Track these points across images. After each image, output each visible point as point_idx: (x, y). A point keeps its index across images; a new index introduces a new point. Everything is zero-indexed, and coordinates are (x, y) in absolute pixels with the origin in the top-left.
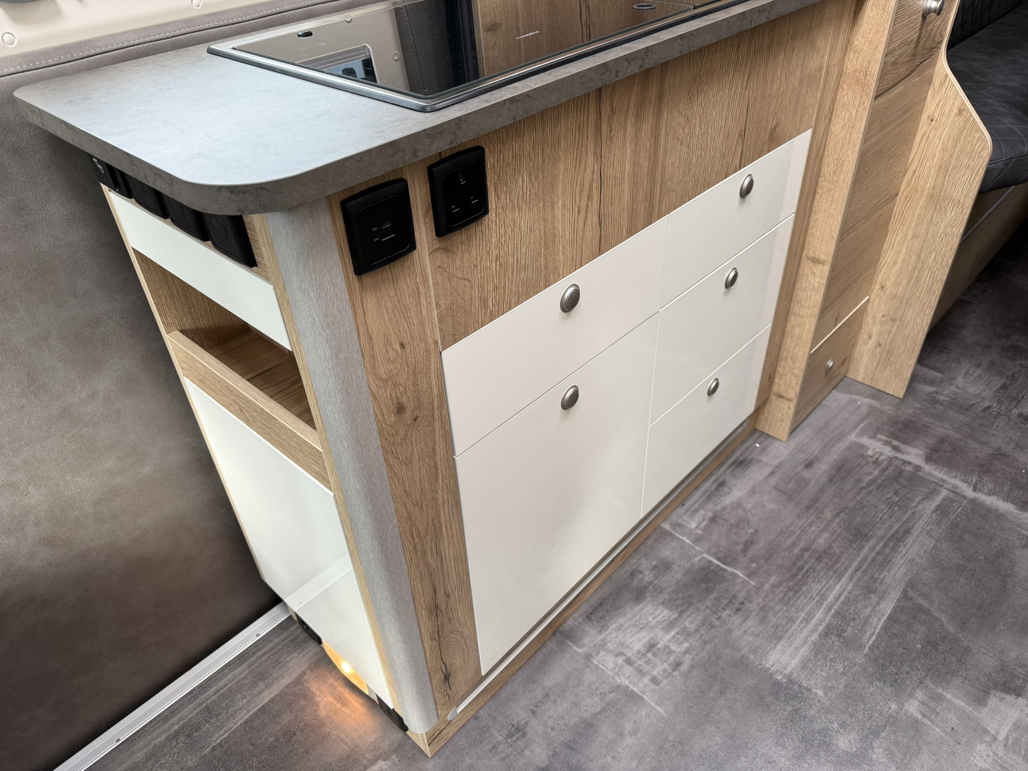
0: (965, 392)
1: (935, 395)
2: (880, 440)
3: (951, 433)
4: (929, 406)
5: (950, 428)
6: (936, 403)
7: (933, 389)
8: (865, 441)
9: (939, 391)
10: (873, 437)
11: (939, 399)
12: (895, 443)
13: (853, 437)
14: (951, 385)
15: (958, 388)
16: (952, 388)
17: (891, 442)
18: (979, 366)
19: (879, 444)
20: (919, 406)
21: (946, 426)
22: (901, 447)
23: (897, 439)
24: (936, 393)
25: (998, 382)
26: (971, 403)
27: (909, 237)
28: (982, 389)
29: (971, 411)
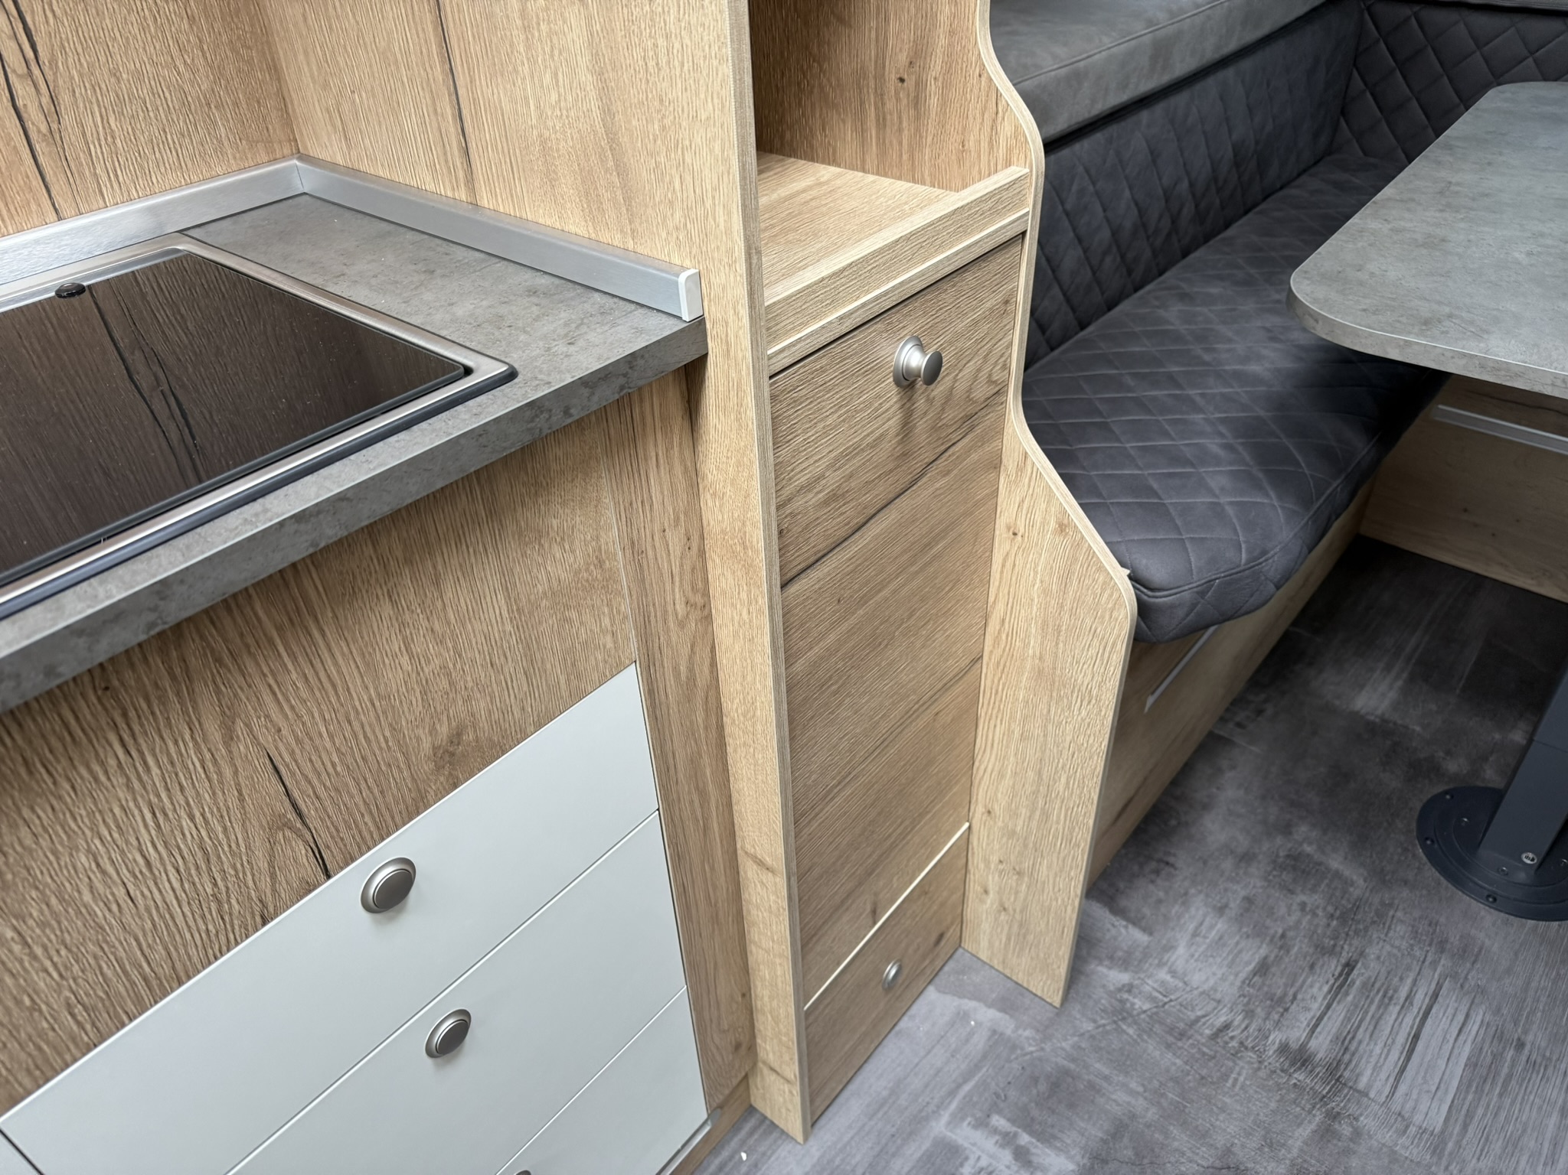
0: (1185, 983)
1: (1126, 996)
2: (995, 1131)
3: (1140, 1104)
4: (1108, 1028)
5: (1140, 1089)
6: (1124, 1019)
7: (1124, 978)
8: (966, 1135)
9: (1136, 982)
10: (981, 1124)
11: (1133, 1004)
12: (1025, 1139)
13: (940, 1127)
14: (1161, 965)
15: (1173, 973)
16: (1163, 975)
17: (1015, 1135)
18: (1221, 910)
19: (989, 1144)
20: (1088, 1026)
21: (1133, 1085)
22: (1033, 1150)
23: (1029, 1128)
24: (1129, 988)
25: (1254, 953)
26: (1192, 1016)
27: (1017, 735)
28: (1219, 974)
29: (1189, 1038)
